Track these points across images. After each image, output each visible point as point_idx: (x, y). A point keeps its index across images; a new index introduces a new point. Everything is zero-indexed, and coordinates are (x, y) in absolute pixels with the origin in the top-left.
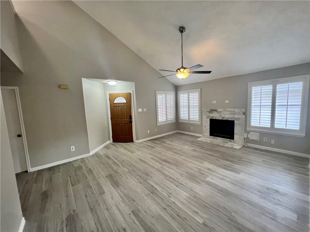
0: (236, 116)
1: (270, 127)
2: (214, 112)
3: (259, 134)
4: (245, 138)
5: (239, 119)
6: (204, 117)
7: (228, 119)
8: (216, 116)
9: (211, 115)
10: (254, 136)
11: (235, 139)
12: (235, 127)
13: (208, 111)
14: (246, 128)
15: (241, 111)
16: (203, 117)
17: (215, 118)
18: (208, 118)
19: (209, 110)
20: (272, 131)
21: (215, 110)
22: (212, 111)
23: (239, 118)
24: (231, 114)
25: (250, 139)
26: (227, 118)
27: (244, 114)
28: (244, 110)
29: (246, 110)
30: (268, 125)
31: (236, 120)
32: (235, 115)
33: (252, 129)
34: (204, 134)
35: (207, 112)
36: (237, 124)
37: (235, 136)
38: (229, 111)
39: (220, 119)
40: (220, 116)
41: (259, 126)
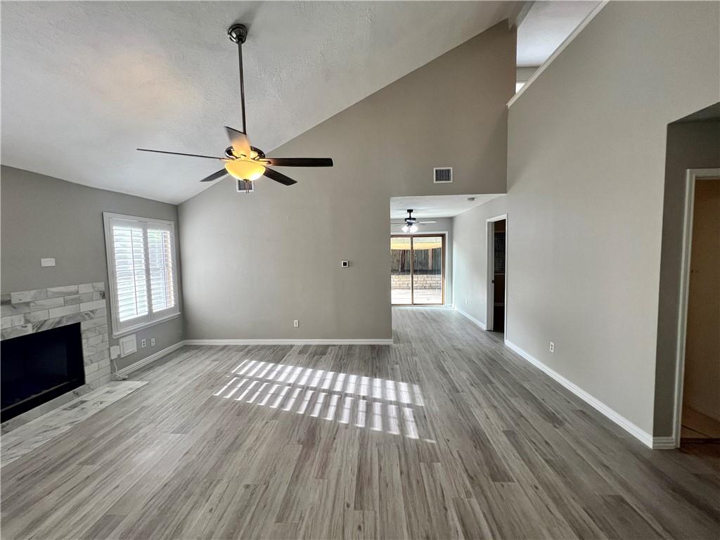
1: (147, 313)
4: (112, 361)
5: (92, 315)
7: (59, 322)
8: (7, 326)
11: (87, 378)
14: (110, 332)
15: (94, 287)
20: (151, 322)
23: (92, 311)
24: (66, 303)
25: (123, 356)
26: (56, 321)
27: (104, 297)
28: (101, 286)
31: (84, 320)
32: (82, 304)
33: (123, 331)
36: (89, 330)
37: (89, 369)
38: (58, 295)
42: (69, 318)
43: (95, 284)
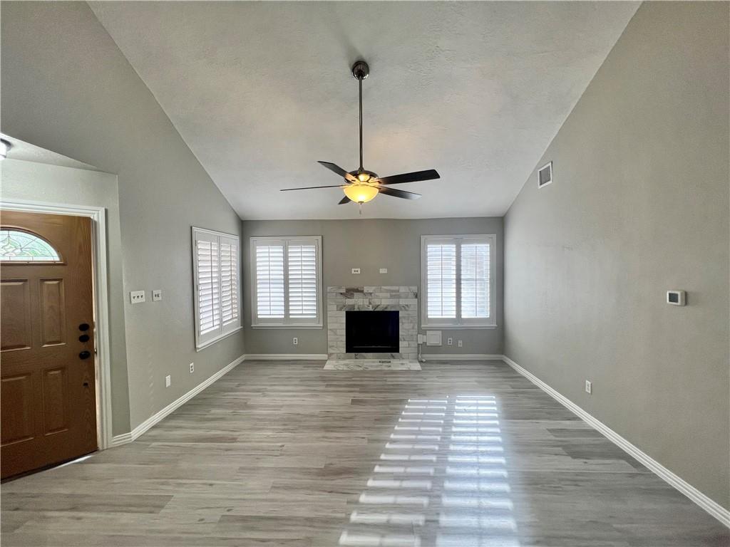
0: (402, 302)
1: (455, 317)
2: (355, 294)
3: (440, 332)
4: (419, 344)
5: (407, 308)
6: (332, 308)
7: (386, 308)
8: (360, 303)
9: (350, 302)
10: (434, 339)
11: (401, 350)
12: (400, 324)
13: (341, 294)
14: (419, 323)
15: (410, 289)
16: (329, 308)
17: (359, 308)
18: (341, 310)
19: (344, 291)
20: (459, 325)
21: (357, 291)
22: (350, 292)
23: (407, 305)
24: (392, 297)
25: (428, 344)
26: (385, 306)
27: (416, 297)
28: (414, 289)
29: (419, 289)
30: (453, 315)
31: (402, 310)
32: (401, 300)
33: (429, 325)
34: (330, 351)
35: (340, 297)
36: (404, 317)
37: (402, 344)
38: (388, 291)
39: (371, 309)
40: (370, 303)
41: (440, 317)
42: (393, 306)
43: (411, 287)
